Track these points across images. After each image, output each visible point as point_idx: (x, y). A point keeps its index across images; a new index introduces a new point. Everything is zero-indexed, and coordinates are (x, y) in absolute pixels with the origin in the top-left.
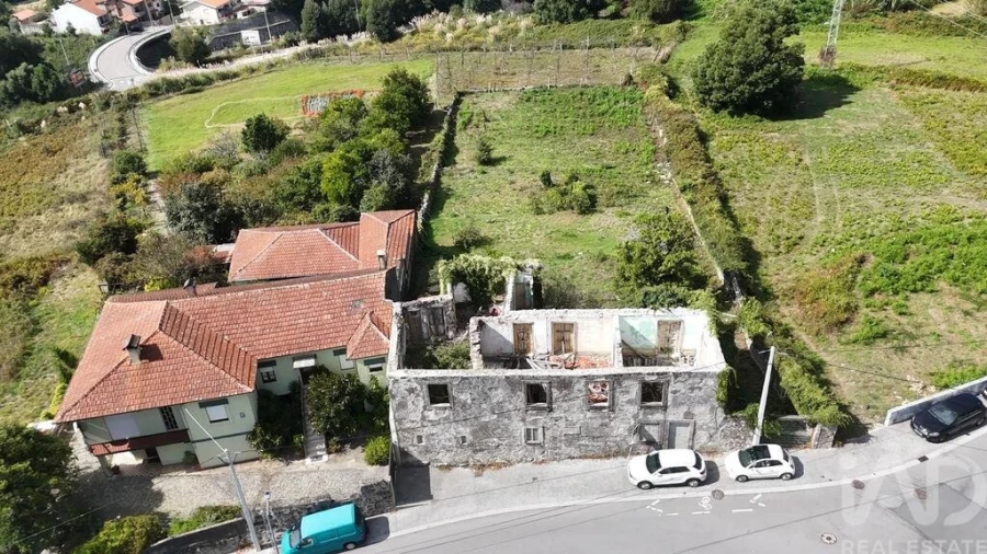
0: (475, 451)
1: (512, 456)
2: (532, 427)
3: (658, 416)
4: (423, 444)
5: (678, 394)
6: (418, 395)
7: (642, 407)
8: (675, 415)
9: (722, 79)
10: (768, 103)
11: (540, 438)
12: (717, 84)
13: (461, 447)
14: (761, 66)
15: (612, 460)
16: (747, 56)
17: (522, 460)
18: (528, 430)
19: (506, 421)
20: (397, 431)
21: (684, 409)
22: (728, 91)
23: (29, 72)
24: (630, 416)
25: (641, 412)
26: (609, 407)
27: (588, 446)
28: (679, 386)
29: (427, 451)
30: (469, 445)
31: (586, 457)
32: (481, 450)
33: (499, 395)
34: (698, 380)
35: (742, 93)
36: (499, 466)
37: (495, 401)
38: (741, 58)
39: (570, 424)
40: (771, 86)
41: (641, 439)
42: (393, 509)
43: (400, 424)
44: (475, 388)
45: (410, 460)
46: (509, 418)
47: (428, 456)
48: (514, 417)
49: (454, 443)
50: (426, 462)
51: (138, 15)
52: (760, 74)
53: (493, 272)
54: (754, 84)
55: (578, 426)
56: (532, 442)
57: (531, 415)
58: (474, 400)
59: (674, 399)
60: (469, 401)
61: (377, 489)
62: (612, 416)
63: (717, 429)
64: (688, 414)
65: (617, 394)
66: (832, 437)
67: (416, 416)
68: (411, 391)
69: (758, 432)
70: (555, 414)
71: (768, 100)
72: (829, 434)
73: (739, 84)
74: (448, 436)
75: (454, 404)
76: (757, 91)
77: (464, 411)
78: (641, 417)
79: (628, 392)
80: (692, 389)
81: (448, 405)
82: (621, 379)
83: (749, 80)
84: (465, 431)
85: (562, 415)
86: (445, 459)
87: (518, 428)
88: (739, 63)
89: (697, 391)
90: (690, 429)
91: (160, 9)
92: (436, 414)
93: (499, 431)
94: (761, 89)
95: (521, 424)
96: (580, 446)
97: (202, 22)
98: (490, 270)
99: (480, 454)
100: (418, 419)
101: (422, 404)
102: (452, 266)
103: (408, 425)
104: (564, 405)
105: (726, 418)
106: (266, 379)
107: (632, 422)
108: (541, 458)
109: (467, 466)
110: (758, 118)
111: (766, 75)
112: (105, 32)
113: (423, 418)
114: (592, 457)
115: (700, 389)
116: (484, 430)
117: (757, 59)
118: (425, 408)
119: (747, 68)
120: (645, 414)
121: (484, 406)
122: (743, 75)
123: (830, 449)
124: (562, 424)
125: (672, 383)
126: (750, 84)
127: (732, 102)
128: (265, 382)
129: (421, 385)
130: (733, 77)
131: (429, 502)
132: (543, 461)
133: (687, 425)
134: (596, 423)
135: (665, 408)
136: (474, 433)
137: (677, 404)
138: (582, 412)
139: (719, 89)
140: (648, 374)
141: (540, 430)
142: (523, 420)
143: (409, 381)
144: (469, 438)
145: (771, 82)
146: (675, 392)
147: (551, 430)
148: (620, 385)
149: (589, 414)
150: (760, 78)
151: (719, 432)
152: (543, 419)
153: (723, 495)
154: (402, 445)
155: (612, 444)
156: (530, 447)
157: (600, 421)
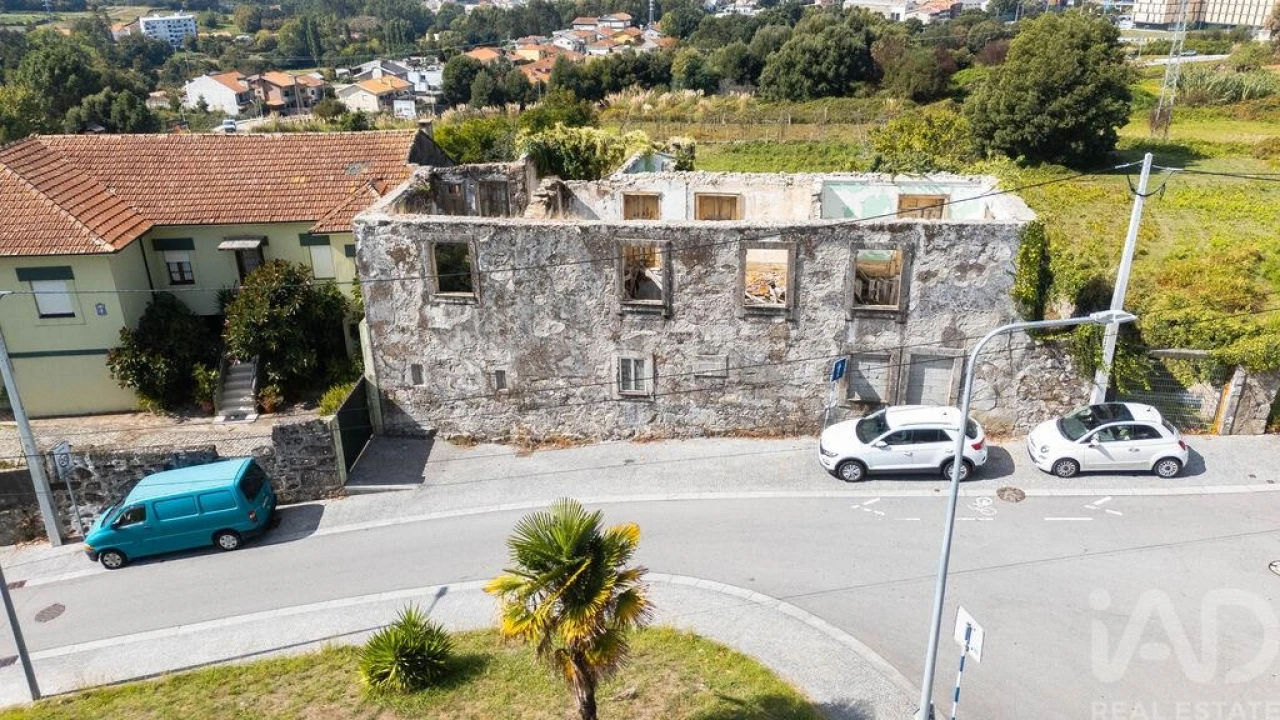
0: (523, 409)
1: (593, 426)
2: (633, 355)
3: (887, 339)
4: (425, 385)
5: (932, 282)
6: (412, 267)
7: (854, 313)
8: (923, 334)
9: (1011, 109)
10: (1078, 146)
11: (648, 386)
12: (1003, 116)
13: (496, 396)
14: (1070, 88)
15: (790, 442)
16: (1051, 74)
17: (611, 433)
18: (625, 363)
19: (582, 339)
20: (374, 349)
21: (944, 320)
22: (1019, 126)
23: (110, 99)
24: (829, 336)
25: (853, 327)
26: (787, 310)
27: (740, 406)
28: (938, 263)
29: (432, 402)
30: (510, 395)
31: (737, 433)
32: (535, 407)
33: (569, 274)
34: (974, 246)
35: (1040, 127)
36: (566, 443)
37: (560, 288)
38: (1040, 76)
39: (708, 352)
40: (1083, 119)
41: (850, 394)
42: (339, 492)
43: (379, 333)
44: (521, 253)
45: (399, 420)
46: (588, 332)
47: (435, 413)
48: (597, 331)
49: (480, 386)
50: (427, 428)
51: (286, 99)
52: (1067, 101)
53: (610, 153)
54: (1058, 115)
55: (723, 355)
56: (632, 391)
57: (633, 325)
58: (518, 283)
59: (924, 296)
60: (511, 286)
61: (306, 437)
62: (794, 333)
63: (1010, 374)
64: (953, 336)
65: (805, 281)
66: (1266, 408)
67: (408, 317)
68: (399, 255)
69: (1102, 378)
70: (680, 326)
71: (1076, 141)
72: (1261, 397)
73: (1036, 114)
74: (472, 369)
75: (482, 291)
76: (1062, 125)
77: (501, 308)
78: (852, 339)
79: (827, 275)
80: (963, 269)
81: (471, 295)
82: (815, 239)
83: (1050, 108)
84: (504, 358)
85: (692, 328)
86: (467, 426)
87: (607, 358)
88: (1036, 84)
89: (972, 274)
90: (954, 373)
91: (314, 97)
92: (448, 314)
93: (568, 362)
94: (1069, 122)
95: (612, 346)
96: (726, 405)
97: (359, 109)
98: (605, 150)
99: (531, 416)
100: (413, 325)
101: (419, 288)
102: (538, 138)
103: (395, 338)
104: (697, 302)
105: (1031, 347)
106: (177, 277)
107: (834, 352)
108: (648, 430)
109: (506, 441)
110: (1061, 168)
111: (1077, 102)
112: (242, 111)
113: (423, 323)
114: (749, 434)
115: (980, 269)
116: (538, 357)
117: (1064, 78)
118: (425, 297)
119: (1048, 92)
120: (861, 333)
121: (540, 300)
122: (1042, 103)
123: (1262, 438)
124: (690, 348)
125: (921, 253)
126: (1053, 115)
127: (1025, 142)
128: (173, 283)
129: (416, 242)
130: (1027, 103)
131: (414, 486)
132: (651, 438)
133: (948, 361)
134: (759, 351)
135: (902, 317)
136: (521, 363)
137: (931, 309)
138: (731, 322)
139: (1005, 124)
140: (873, 228)
141: (648, 364)
142: (616, 338)
143: (394, 231)
144: (512, 377)
145: (1083, 113)
146: (926, 277)
147: (668, 366)
148: (812, 257)
149: (746, 329)
150: (1068, 107)
151: (1016, 384)
152: (654, 336)
153: (1023, 496)
154: (383, 385)
155: (791, 405)
156: (628, 405)
157: (766, 347)
